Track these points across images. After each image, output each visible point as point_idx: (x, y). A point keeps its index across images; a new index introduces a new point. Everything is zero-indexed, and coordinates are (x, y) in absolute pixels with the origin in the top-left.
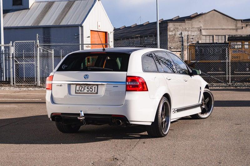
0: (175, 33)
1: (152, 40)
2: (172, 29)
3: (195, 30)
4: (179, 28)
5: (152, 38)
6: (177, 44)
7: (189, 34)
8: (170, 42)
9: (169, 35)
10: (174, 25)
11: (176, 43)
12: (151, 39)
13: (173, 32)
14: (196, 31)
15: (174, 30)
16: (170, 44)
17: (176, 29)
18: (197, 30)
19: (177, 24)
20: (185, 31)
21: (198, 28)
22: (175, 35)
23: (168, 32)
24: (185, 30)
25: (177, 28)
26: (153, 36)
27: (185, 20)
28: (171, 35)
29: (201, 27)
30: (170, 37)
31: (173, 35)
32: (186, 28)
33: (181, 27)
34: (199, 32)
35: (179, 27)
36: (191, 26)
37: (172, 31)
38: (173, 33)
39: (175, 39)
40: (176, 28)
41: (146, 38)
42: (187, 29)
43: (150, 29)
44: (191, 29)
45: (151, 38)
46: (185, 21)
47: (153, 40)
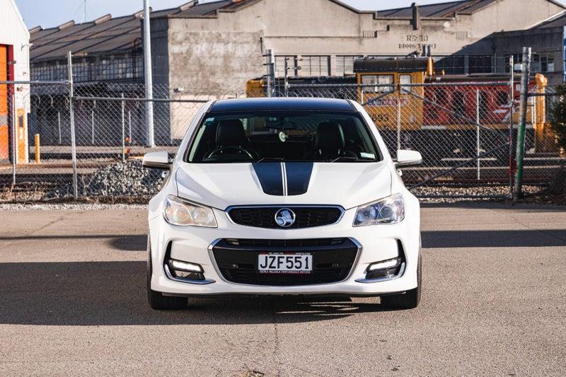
0: (190, 48)
1: (122, 68)
2: (180, 37)
3: (245, 40)
4: (201, 35)
5: (124, 61)
6: (195, 79)
7: (230, 50)
8: (174, 75)
9: (173, 54)
10: (187, 26)
11: (192, 77)
12: (120, 66)
13: (184, 44)
14: (248, 43)
15: (186, 39)
16: (176, 80)
17: (191, 37)
18: (250, 39)
19: (195, 23)
20: (217, 42)
21: (253, 34)
22: (189, 52)
23: (170, 45)
24: (219, 39)
25: (196, 34)
26: (126, 56)
27: (218, 11)
28: (178, 54)
29: (261, 31)
30: (175, 59)
31: (182, 53)
32: (220, 35)
33: (206, 32)
34: (256, 47)
35: (201, 32)
36: (235, 29)
37: (181, 43)
38: (184, 48)
39: (189, 66)
40: (191, 34)
41: (104, 62)
42: (224, 36)
43: (117, 36)
44: (235, 36)
45: (120, 61)
46: (216, 14)
47: (126, 68)
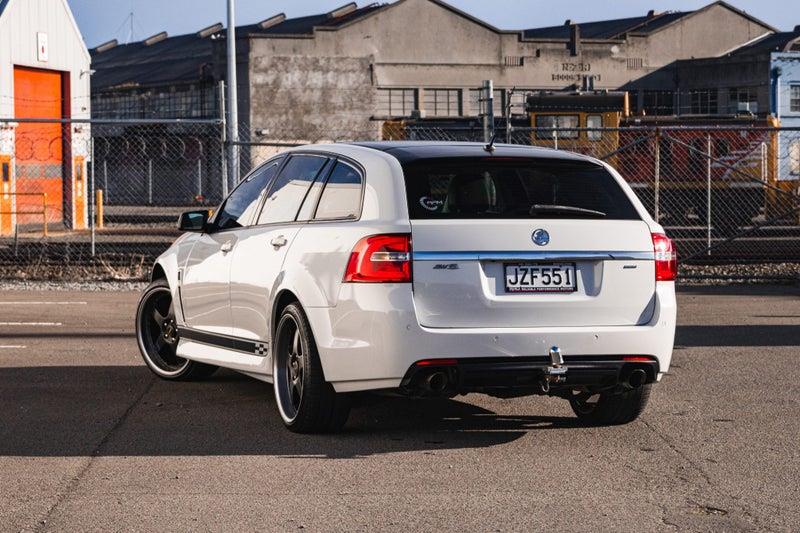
0: (278, 78)
1: (186, 104)
2: (265, 63)
3: (350, 67)
4: (292, 60)
5: (189, 93)
6: (284, 118)
7: (331, 81)
8: (256, 113)
9: (256, 86)
10: (274, 48)
11: (280, 115)
12: (183, 100)
13: (270, 72)
14: (354, 71)
15: (272, 66)
16: (259, 119)
17: (280, 64)
18: (357, 66)
19: (285, 44)
20: (314, 70)
21: (361, 60)
22: (276, 84)
23: (251, 73)
24: (315, 65)
25: (285, 59)
26: (192, 87)
27: (315, 28)
28: (262, 86)
29: (372, 56)
30: (257, 92)
31: (267, 84)
32: (317, 61)
33: (299, 56)
34: (363, 77)
35: (292, 57)
36: (337, 53)
37: (265, 71)
38: (270, 78)
39: (276, 101)
40: (280, 58)
41: (162, 95)
42: (322, 62)
43: (173, 62)
44: (337, 62)
45: (184, 94)
46: (312, 33)
47: (192, 104)
